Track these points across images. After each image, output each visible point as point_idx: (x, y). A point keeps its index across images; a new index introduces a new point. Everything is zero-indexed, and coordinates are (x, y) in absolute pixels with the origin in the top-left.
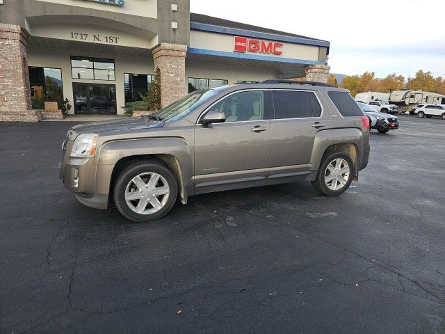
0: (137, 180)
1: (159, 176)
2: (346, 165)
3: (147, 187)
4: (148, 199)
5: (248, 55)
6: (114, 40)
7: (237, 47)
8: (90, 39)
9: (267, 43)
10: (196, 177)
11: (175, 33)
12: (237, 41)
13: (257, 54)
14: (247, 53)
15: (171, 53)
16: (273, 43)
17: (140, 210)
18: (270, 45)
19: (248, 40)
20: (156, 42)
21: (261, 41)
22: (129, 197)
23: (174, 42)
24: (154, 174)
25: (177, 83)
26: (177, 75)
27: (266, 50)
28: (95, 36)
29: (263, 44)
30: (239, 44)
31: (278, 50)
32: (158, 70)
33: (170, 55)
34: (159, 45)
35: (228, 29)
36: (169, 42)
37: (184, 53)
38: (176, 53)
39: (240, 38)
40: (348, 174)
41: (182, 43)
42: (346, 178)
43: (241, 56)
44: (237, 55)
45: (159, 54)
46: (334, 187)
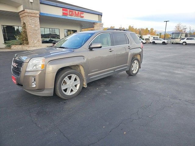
0: (66, 79)
1: (75, 76)
2: (138, 63)
3: (71, 82)
4: (71, 88)
5: (69, 17)
7: (63, 13)
9: (77, 12)
10: (90, 74)
11: (32, 5)
12: (63, 10)
13: (73, 17)
14: (68, 16)
15: (31, 14)
16: (80, 12)
17: (68, 93)
18: (78, 13)
19: (68, 10)
20: (21, 8)
21: (74, 11)
22: (63, 88)
23: (32, 9)
24: (73, 75)
25: (36, 30)
26: (36, 26)
27: (77, 15)
29: (75, 12)
30: (64, 12)
31: (82, 15)
32: (24, 23)
33: (31, 16)
34: (24, 10)
35: (59, 4)
36: (29, 9)
37: (38, 15)
38: (34, 15)
39: (64, 9)
40: (138, 66)
41: (36, 10)
42: (138, 68)
43: (66, 17)
44: (64, 17)
45: (24, 15)
46: (134, 72)
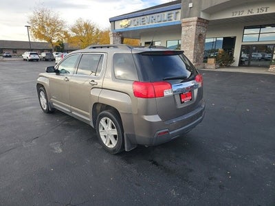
6: (265, 10)
8: (245, 14)
28: (249, 11)
